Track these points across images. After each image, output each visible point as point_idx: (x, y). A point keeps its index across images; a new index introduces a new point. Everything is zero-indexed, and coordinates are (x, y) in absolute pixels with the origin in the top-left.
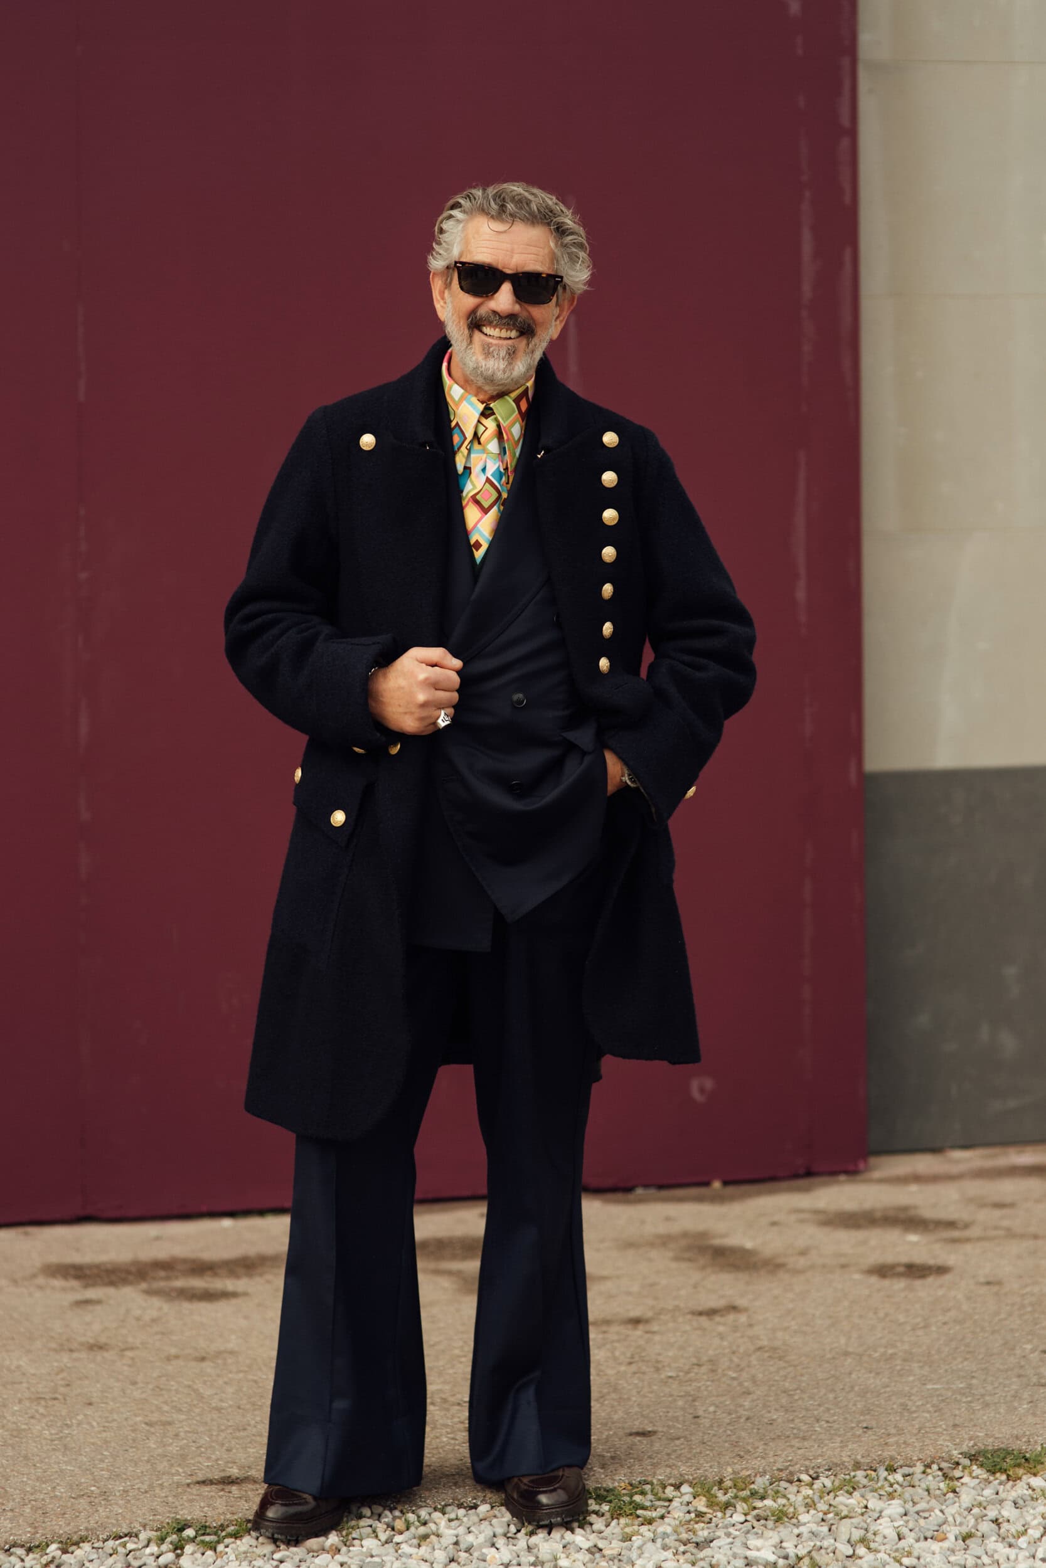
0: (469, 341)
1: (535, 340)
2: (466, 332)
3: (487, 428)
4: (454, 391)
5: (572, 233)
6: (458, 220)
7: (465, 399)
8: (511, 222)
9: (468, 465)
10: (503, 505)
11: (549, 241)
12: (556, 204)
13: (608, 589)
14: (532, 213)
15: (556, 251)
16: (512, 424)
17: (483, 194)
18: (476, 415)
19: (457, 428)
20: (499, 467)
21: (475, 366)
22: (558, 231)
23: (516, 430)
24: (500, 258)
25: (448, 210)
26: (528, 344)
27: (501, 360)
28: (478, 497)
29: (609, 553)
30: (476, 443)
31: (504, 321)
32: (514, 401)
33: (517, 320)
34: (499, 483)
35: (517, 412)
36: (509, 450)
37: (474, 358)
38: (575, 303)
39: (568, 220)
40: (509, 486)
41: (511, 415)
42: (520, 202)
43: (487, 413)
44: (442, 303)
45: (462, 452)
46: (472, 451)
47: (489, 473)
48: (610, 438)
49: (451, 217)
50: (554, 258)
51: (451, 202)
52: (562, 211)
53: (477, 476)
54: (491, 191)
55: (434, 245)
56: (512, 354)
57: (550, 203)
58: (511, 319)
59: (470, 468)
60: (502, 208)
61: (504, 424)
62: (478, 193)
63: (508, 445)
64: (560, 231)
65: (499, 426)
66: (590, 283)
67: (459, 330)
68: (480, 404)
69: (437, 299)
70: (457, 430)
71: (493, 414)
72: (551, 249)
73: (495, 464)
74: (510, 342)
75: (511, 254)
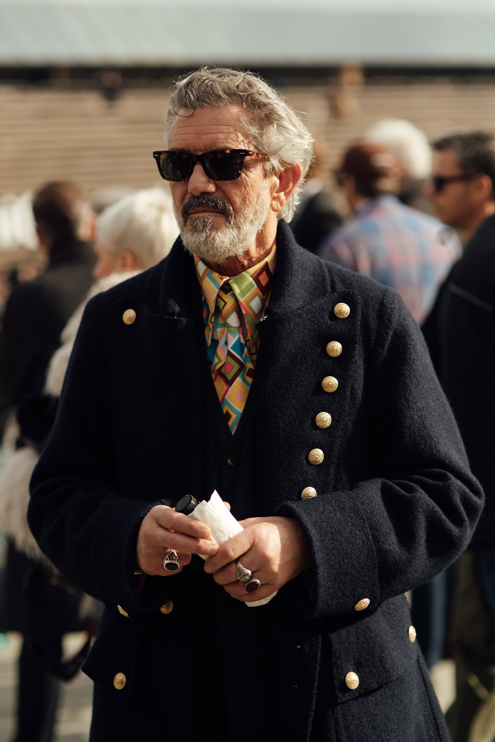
3: (226, 303)
4: (201, 268)
7: (207, 275)
9: (215, 338)
10: (248, 374)
16: (251, 299)
18: (217, 290)
19: (205, 302)
20: (239, 339)
23: (256, 304)
30: (220, 318)
32: (253, 276)
34: (242, 356)
36: (248, 323)
40: (254, 356)
41: (250, 290)
43: (226, 288)
45: (209, 325)
46: (217, 324)
47: (230, 347)
48: (342, 309)
53: (222, 349)
59: (216, 341)
63: (247, 320)
65: (237, 301)
70: (205, 305)
71: (231, 289)
73: (235, 337)
75: (200, 136)
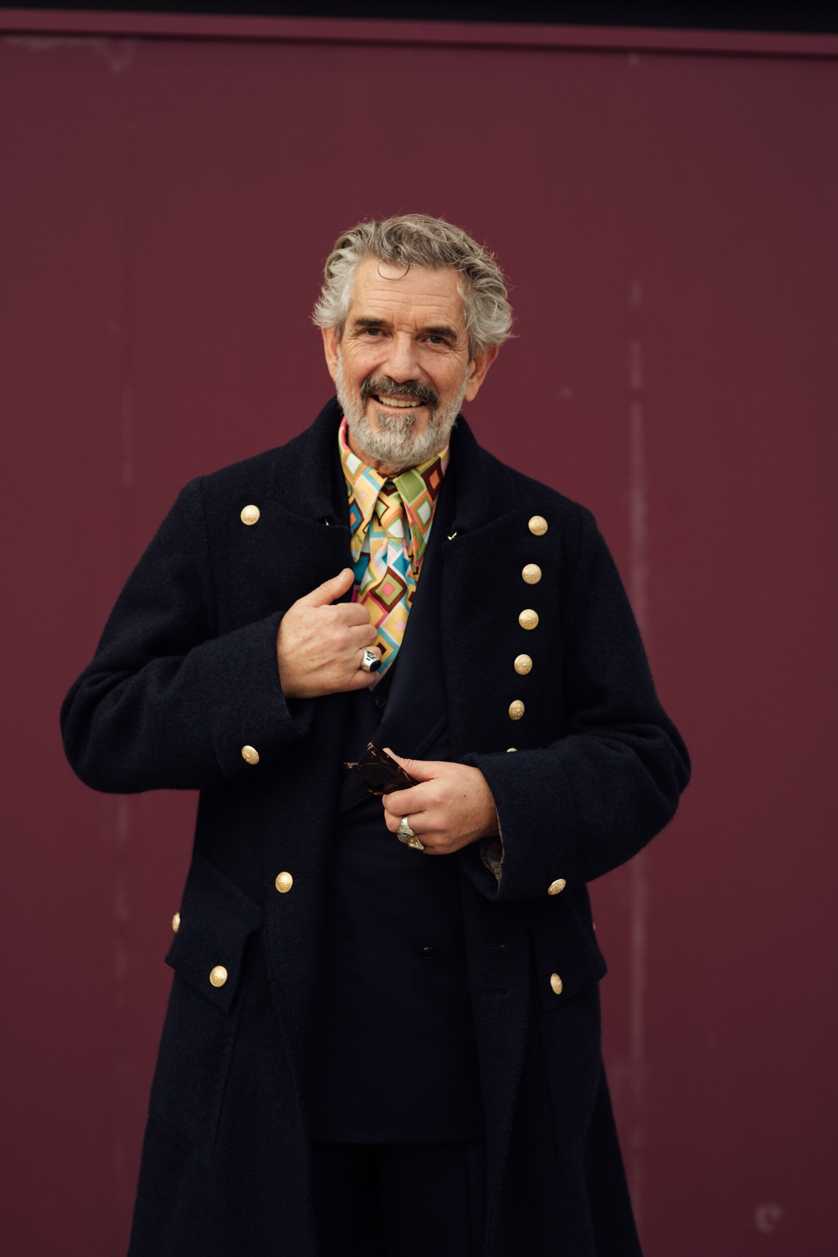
0: (362, 412)
1: (441, 411)
2: (359, 401)
3: (388, 507)
4: (351, 462)
5: (484, 276)
6: (348, 262)
7: (362, 473)
8: (407, 266)
9: (366, 551)
10: (410, 599)
11: (456, 287)
12: (465, 240)
13: (517, 707)
14: (432, 255)
15: (465, 299)
16: (419, 504)
17: (376, 230)
18: (375, 492)
19: (354, 506)
20: (403, 554)
21: (369, 441)
22: (469, 274)
23: (425, 512)
24: (396, 312)
25: (338, 248)
26: (431, 418)
27: (398, 434)
28: (378, 591)
29: (523, 662)
30: (376, 525)
31: (400, 389)
32: (422, 476)
33: (415, 388)
34: (405, 576)
35: (425, 489)
36: (415, 535)
37: (368, 432)
38: (497, 355)
39: (479, 258)
40: (417, 576)
41: (418, 493)
42: (418, 240)
43: (388, 489)
44: (334, 358)
45: (358, 537)
46: (371, 534)
47: (391, 563)
48: (537, 524)
49: (340, 257)
50: (463, 308)
51: (341, 239)
52: (471, 248)
53: (377, 565)
54: (386, 225)
55: (323, 290)
56: (411, 427)
57: (456, 240)
58: (408, 387)
59: (368, 555)
60: (396, 252)
61: (408, 504)
62: (370, 228)
63: (414, 530)
64: (472, 273)
65: (402, 504)
66: (513, 329)
67: (351, 397)
68: (380, 478)
69: (329, 353)
70: (353, 509)
71: (395, 490)
72: (460, 296)
73: (398, 551)
74: (409, 411)
75: (409, 306)
